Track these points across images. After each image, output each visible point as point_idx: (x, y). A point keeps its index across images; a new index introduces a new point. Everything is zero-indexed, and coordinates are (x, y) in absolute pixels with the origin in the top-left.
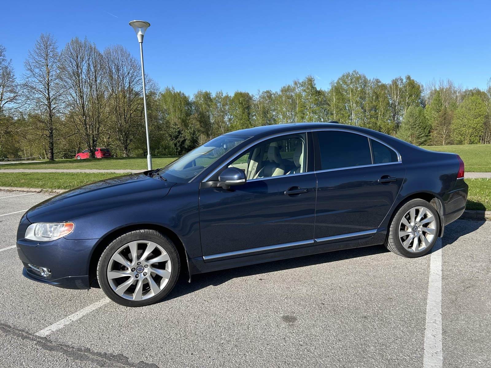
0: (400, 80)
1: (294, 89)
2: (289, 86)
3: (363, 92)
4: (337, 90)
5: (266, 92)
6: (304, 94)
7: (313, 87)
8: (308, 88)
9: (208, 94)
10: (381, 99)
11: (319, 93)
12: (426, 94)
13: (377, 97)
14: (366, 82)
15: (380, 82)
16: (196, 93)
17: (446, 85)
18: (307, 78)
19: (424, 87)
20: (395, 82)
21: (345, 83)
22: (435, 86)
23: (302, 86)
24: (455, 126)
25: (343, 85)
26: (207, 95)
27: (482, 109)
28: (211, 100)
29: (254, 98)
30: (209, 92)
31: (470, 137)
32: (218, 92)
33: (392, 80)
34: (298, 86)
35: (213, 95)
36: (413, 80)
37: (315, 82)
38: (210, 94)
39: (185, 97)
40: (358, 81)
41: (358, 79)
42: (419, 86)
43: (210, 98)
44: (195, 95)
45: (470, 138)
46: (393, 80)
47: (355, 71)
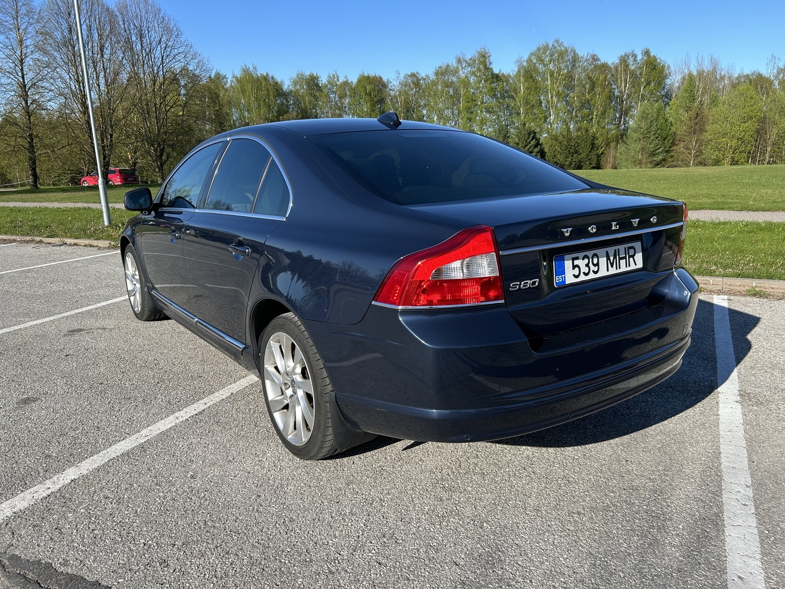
0: (632, 57)
1: (455, 72)
2: (448, 66)
3: (570, 77)
4: (529, 73)
5: (410, 76)
6: (472, 79)
7: (487, 68)
8: (480, 70)
9: (315, 78)
10: (598, 90)
11: (497, 78)
12: (674, 80)
13: (592, 88)
14: (575, 59)
15: (598, 60)
16: (295, 76)
17: (707, 67)
18: (478, 53)
19: (672, 68)
20: (624, 60)
21: (540, 59)
22: (688, 68)
23: (469, 65)
24: (710, 135)
25: (537, 65)
26: (312, 80)
27: (755, 106)
28: (319, 89)
29: (391, 86)
30: (317, 74)
31: (733, 153)
32: (331, 75)
33: (620, 56)
34: (464, 66)
35: (323, 80)
36: (654, 57)
37: (492, 59)
38: (318, 77)
39: (277, 83)
40: (562, 58)
41: (562, 54)
42: (663, 66)
43: (317, 85)
44: (292, 80)
45: (733, 155)
46: (622, 56)
47: (557, 41)
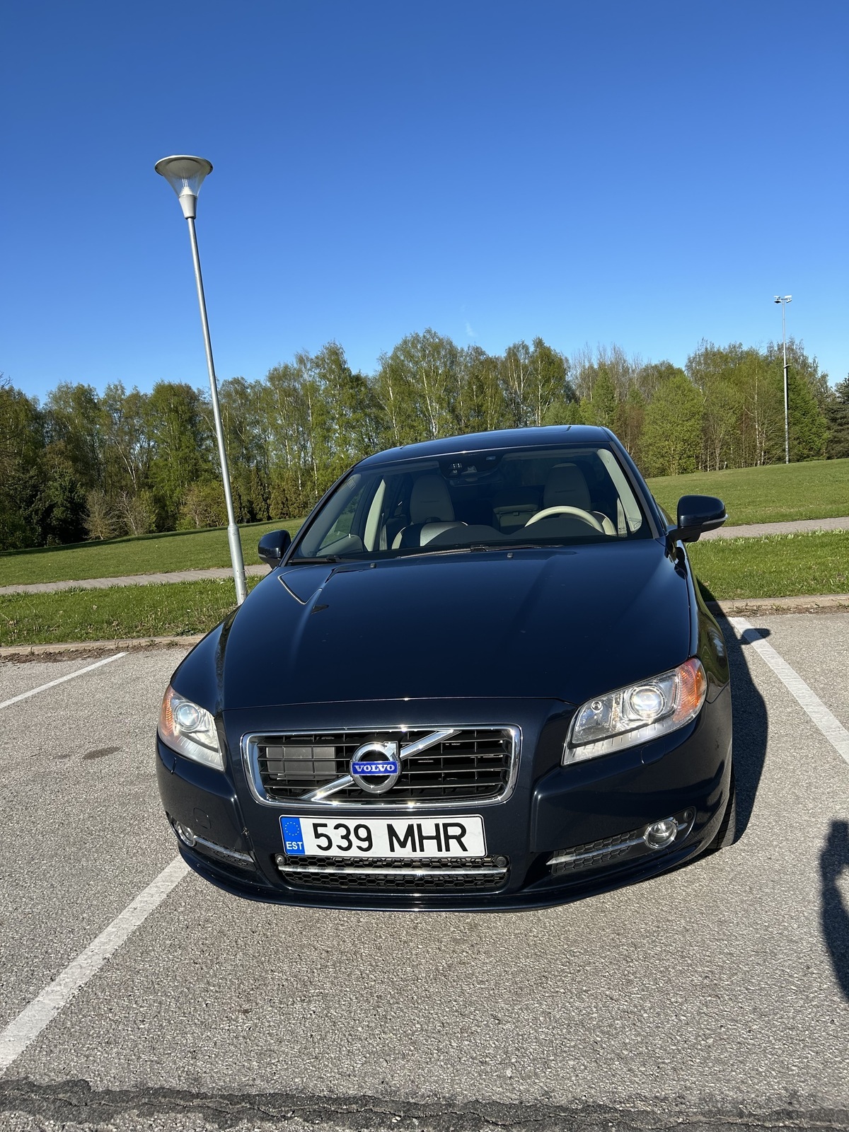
0: (523, 349)
1: (298, 374)
2: (286, 367)
3: (450, 376)
4: (395, 371)
5: (232, 383)
6: (323, 385)
7: (344, 370)
8: (332, 371)
9: (86, 391)
10: (489, 391)
11: (358, 381)
12: (572, 376)
13: (481, 388)
14: (453, 354)
15: (483, 353)
16: (54, 389)
17: (609, 358)
18: (327, 349)
19: (570, 361)
20: (513, 353)
21: (410, 357)
22: (589, 361)
23: (318, 366)
24: (650, 438)
25: (406, 362)
26: (83, 394)
27: (695, 401)
28: (96, 407)
29: (205, 398)
30: (89, 386)
31: (680, 459)
32: (112, 387)
33: (507, 348)
34: (308, 367)
35: (100, 394)
36: (549, 349)
37: (346, 356)
38: (91, 390)
39: (27, 401)
40: (439, 353)
41: (437, 347)
42: (561, 359)
43: (90, 401)
44: (51, 395)
45: (681, 461)
46: (510, 349)
47: (429, 331)
